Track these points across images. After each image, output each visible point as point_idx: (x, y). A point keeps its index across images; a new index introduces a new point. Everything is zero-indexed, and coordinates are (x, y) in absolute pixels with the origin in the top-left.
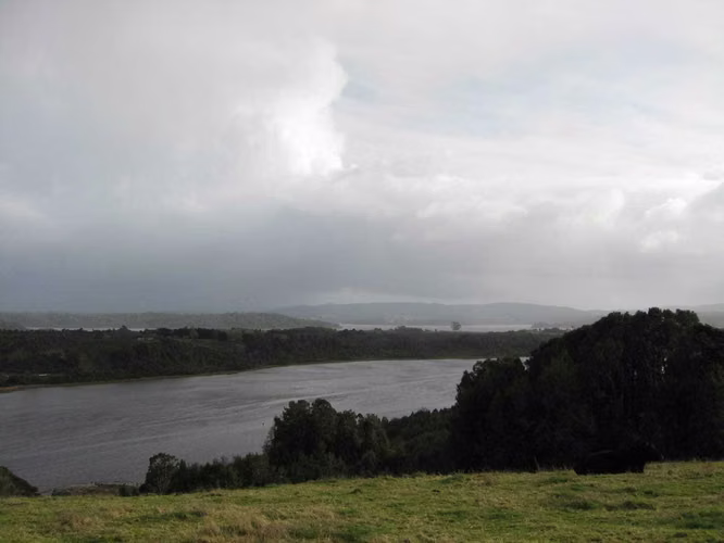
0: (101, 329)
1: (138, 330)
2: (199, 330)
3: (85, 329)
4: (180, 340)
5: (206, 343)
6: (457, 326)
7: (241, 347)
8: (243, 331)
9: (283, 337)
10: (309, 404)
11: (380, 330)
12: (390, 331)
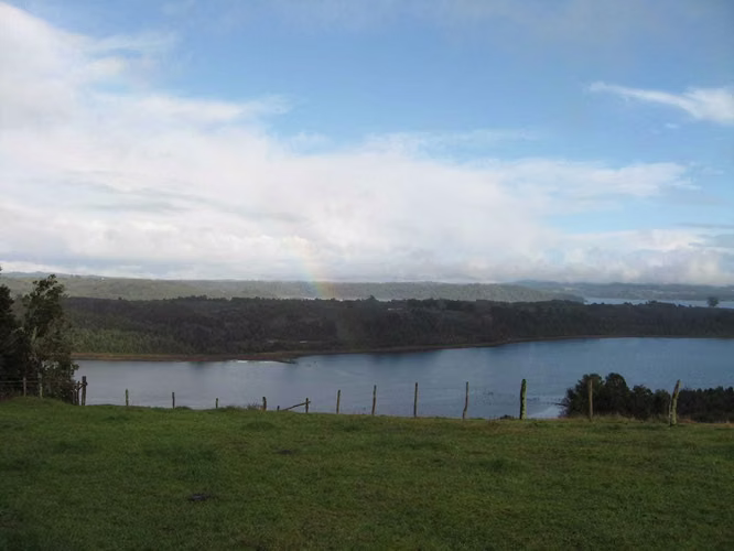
1: (386, 300)
3: (337, 299)
4: (429, 311)
5: (452, 315)
7: (489, 318)
8: (490, 303)
9: (531, 310)
10: (600, 378)
11: (630, 304)
12: (641, 305)
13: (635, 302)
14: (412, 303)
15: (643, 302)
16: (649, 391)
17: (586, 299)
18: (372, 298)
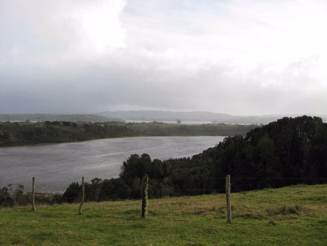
0: (18, 121)
1: (35, 122)
2: (64, 122)
3: (10, 121)
4: (56, 127)
5: (66, 128)
6: (179, 121)
7: (83, 130)
8: (84, 123)
9: (102, 125)
10: (138, 156)
11: (145, 123)
12: (149, 123)
13: (147, 122)
14: (48, 123)
15: (150, 122)
16: (160, 161)
17: (126, 120)
18: (28, 121)
